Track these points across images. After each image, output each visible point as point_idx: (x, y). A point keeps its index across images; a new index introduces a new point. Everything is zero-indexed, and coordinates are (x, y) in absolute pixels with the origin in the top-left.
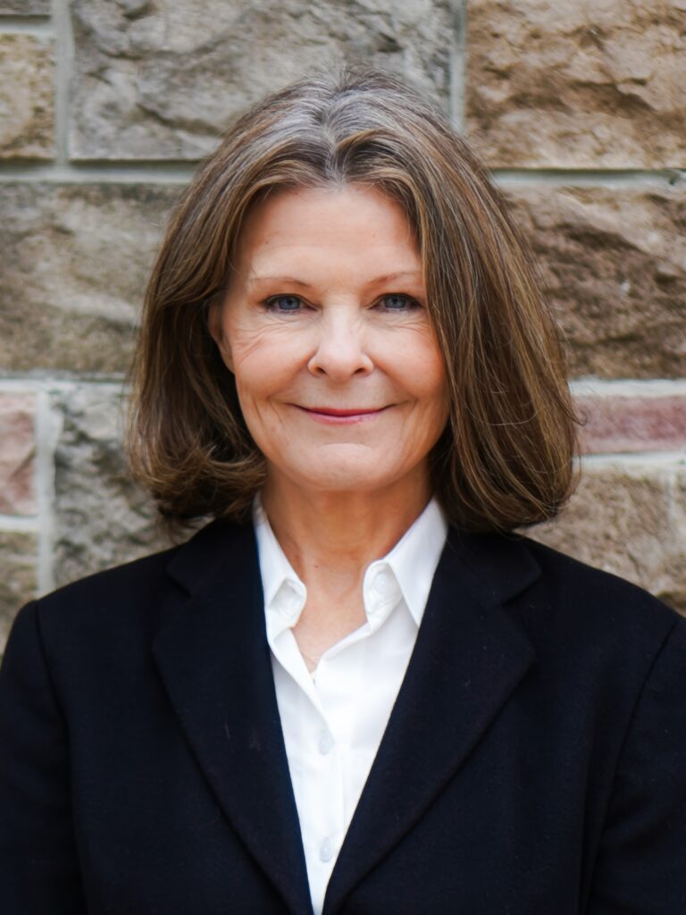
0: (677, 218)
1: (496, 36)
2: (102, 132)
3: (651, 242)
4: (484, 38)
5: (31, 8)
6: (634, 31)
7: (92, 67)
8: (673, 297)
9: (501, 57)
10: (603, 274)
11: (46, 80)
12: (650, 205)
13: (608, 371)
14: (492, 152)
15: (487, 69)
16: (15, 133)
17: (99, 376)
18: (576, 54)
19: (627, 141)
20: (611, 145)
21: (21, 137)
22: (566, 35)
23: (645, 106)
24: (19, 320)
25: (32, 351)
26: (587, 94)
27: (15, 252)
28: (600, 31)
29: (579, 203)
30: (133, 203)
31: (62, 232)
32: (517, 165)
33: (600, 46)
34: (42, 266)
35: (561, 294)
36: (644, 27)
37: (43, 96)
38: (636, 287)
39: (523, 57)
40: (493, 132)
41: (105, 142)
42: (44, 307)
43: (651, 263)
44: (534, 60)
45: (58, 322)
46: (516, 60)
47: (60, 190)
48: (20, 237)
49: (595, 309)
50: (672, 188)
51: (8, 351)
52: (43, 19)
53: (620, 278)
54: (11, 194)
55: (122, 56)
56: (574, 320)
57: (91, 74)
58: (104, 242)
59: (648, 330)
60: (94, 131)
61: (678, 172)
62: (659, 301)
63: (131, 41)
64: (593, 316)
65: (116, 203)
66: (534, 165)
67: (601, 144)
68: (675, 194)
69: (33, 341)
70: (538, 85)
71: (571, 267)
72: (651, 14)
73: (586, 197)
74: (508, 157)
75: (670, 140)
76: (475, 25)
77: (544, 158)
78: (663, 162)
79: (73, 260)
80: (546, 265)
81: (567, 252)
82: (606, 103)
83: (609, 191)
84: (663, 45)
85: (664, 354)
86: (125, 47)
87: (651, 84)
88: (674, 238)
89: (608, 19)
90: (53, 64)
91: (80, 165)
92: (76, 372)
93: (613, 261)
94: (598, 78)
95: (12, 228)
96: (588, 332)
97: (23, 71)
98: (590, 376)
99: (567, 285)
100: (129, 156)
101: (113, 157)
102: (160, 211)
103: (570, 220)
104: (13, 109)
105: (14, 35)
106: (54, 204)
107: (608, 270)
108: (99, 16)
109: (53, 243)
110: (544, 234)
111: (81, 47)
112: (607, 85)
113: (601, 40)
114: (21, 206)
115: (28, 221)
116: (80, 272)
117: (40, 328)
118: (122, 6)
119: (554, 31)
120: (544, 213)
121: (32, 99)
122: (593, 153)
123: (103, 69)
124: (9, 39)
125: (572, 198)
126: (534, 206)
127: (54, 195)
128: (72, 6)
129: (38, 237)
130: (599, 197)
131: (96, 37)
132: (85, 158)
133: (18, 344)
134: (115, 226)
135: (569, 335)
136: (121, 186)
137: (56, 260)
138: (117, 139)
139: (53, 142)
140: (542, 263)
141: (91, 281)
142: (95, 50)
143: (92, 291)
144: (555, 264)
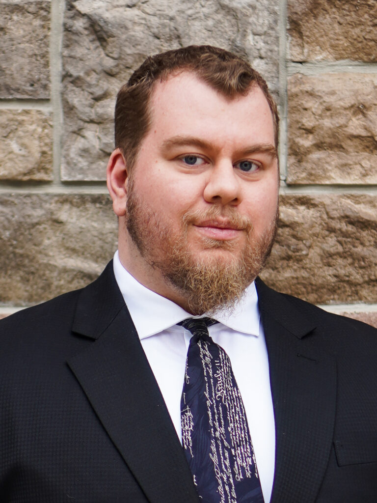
1: (306, 109)
2: (80, 165)
4: (299, 110)
5: (38, 94)
7: (75, 128)
9: (308, 122)
10: (367, 244)
11: (47, 135)
13: (369, 298)
14: (304, 175)
15: (300, 128)
16: (30, 166)
18: (351, 120)
20: (370, 171)
21: (34, 168)
22: (345, 109)
24: (33, 273)
25: (40, 291)
26: (357, 142)
27: (31, 234)
28: (364, 106)
29: (353, 204)
30: (98, 205)
31: (58, 222)
32: (317, 182)
33: (364, 115)
34: (47, 242)
35: (342, 255)
37: (46, 144)
39: (321, 121)
40: (304, 164)
41: (82, 171)
42: (47, 266)
44: (327, 123)
45: (55, 274)
46: (317, 123)
47: (56, 199)
48: (34, 225)
49: (363, 263)
51: (26, 291)
52: (47, 101)
54: (28, 201)
55: (92, 121)
56: (350, 269)
57: (74, 132)
58: (81, 228)
60: (75, 165)
63: (97, 113)
64: (361, 267)
65: (89, 205)
66: (327, 182)
67: (365, 170)
69: (41, 285)
70: (329, 137)
71: (349, 240)
73: (356, 200)
74: (313, 178)
76: (293, 104)
77: (333, 178)
79: (63, 239)
80: (335, 239)
81: (347, 231)
82: (368, 147)
83: (370, 197)
86: (93, 117)
89: (369, 100)
90: (51, 126)
91: (67, 184)
93: (372, 236)
94: (364, 133)
95: (28, 220)
96: (358, 277)
97: (35, 130)
98: (360, 302)
99: (347, 250)
100: (96, 179)
101: (86, 179)
103: (349, 213)
104: (29, 152)
105: (29, 110)
106: (53, 206)
107: (370, 241)
108: (78, 99)
109: (52, 229)
110: (333, 221)
111: (67, 117)
112: (369, 137)
113: (365, 111)
114: (34, 208)
115: (38, 217)
116: (67, 245)
117: (45, 278)
118: (91, 93)
119: (339, 107)
120: (333, 210)
121: (41, 147)
122: (360, 175)
123: (80, 129)
124: (27, 112)
125: (349, 201)
126: (328, 205)
127: (53, 201)
128: (62, 94)
129: (43, 226)
130: (364, 200)
131: (77, 111)
132: (70, 179)
133: (32, 287)
134: (88, 219)
135: (347, 279)
136: (91, 196)
137: (54, 239)
138: (88, 169)
139: (52, 171)
140: (331, 238)
141: (74, 250)
142: (75, 118)
143: (74, 256)
144: (340, 239)
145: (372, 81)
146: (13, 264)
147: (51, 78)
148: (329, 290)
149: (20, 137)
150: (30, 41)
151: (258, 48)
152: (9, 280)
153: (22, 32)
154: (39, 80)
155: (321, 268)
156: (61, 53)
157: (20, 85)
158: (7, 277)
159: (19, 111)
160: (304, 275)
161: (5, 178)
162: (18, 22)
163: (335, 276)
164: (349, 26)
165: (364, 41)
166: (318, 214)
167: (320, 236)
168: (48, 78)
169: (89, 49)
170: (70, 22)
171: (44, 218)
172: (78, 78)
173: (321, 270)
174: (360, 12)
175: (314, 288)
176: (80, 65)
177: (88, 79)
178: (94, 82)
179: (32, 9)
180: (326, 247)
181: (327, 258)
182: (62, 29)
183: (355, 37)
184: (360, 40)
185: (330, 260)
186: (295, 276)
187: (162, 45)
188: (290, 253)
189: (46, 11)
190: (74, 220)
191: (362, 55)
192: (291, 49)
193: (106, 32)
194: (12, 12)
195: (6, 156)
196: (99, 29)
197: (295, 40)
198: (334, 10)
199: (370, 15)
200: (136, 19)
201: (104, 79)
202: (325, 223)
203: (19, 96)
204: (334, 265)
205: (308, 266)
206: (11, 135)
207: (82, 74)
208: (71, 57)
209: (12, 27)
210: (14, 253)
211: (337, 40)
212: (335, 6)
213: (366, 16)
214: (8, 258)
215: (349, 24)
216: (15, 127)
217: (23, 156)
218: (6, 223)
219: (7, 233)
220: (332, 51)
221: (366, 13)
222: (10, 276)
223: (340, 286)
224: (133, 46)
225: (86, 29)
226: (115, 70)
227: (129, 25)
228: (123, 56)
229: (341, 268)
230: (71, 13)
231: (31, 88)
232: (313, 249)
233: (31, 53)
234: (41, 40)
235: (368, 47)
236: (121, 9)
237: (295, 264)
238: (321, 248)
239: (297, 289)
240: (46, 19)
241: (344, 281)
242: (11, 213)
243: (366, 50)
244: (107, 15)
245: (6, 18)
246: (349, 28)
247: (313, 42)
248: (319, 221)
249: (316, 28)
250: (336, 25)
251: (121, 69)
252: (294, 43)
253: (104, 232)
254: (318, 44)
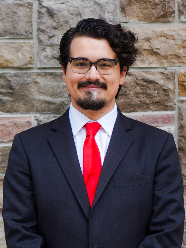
0: (167, 77)
2: (44, 62)
3: (161, 82)
5: (29, 36)
6: (156, 38)
7: (42, 48)
8: (166, 94)
10: (152, 89)
11: (32, 51)
12: (161, 74)
13: (153, 109)
16: (26, 62)
17: (45, 113)
18: (145, 43)
19: (156, 61)
20: (152, 62)
22: (142, 39)
23: (159, 54)
24: (27, 102)
25: (30, 108)
26: (147, 52)
27: (27, 87)
28: (149, 39)
30: (51, 76)
31: (36, 83)
33: (149, 42)
34: (32, 90)
35: (142, 93)
36: (159, 38)
37: (32, 54)
38: (158, 91)
41: (45, 64)
42: (33, 99)
43: (162, 86)
45: (36, 102)
47: (36, 74)
48: (28, 84)
49: (150, 96)
50: (165, 71)
51: (25, 108)
52: (32, 38)
53: (155, 90)
54: (25, 75)
55: (48, 46)
56: (146, 99)
57: (42, 50)
58: (45, 85)
59: (161, 100)
60: (43, 61)
61: (167, 67)
62: (163, 94)
64: (150, 98)
65: (48, 76)
66: (136, 67)
67: (150, 62)
68: (167, 72)
69: (30, 106)
71: (145, 88)
72: (160, 35)
73: (147, 73)
75: (165, 61)
77: (138, 65)
78: (163, 65)
79: (39, 89)
80: (139, 87)
81: (144, 84)
82: (151, 53)
83: (152, 72)
84: (163, 41)
85: (165, 105)
86: (49, 44)
87: (160, 49)
88: (166, 81)
89: (151, 36)
90: (34, 48)
91: (40, 69)
92: (40, 112)
93: (153, 86)
94: (149, 48)
95: (25, 82)
96: (148, 101)
97: (27, 49)
98: (149, 110)
99: (144, 91)
100: (50, 67)
101: (47, 67)
102: (57, 78)
103: (144, 78)
104: (26, 57)
105: (25, 42)
106: (35, 77)
107: (152, 88)
108: (44, 37)
109: (34, 85)
110: (139, 81)
111: (40, 44)
112: (151, 50)
113: (150, 40)
114: (28, 78)
115: (29, 81)
116: (40, 91)
117: (32, 103)
118: (48, 35)
119: (140, 39)
120: (139, 77)
121: (30, 55)
122: (148, 64)
123: (44, 49)
124: (25, 43)
125: (144, 73)
126: (137, 75)
127: (34, 75)
128: (38, 36)
129: (31, 84)
130: (150, 73)
131: (43, 42)
132: (41, 67)
133: (27, 106)
134: (47, 81)
135: (144, 102)
136: (49, 73)
137: (35, 89)
138: (48, 63)
139: (34, 64)
140: (138, 87)
141: (43, 93)
142: (43, 45)
143: (43, 95)
144: (141, 87)
145: (152, 29)
146: (20, 98)
147: (34, 30)
148: (138, 106)
149: (22, 52)
150: (25, 17)
151: (110, 18)
152: (19, 104)
153: (22, 14)
154: (29, 31)
155: (135, 98)
156: (37, 21)
157: (22, 33)
158: (18, 103)
159: (22, 42)
160: (128, 101)
161: (17, 67)
162: (21, 10)
163: (140, 101)
164: (143, 9)
165: (149, 15)
166: (133, 78)
167: (134, 86)
168: (32, 30)
169: (47, 19)
170: (40, 10)
171: (31, 81)
172: (43, 30)
173: (134, 99)
174: (147, 4)
175: (132, 105)
176: (44, 25)
177: (47, 30)
178: (49, 31)
179: (26, 5)
180: (136, 90)
181: (137, 94)
182: (37, 12)
183: (145, 13)
184: (147, 14)
185: (138, 95)
186: (125, 101)
187: (74, 17)
188: (123, 93)
189: (31, 6)
190: (42, 82)
191: (148, 20)
192: (122, 18)
193: (53, 13)
194: (19, 6)
195: (17, 59)
196: (50, 12)
197: (123, 14)
198: (138, 3)
199: (151, 5)
200: (64, 8)
201: (53, 30)
202: (136, 82)
203: (22, 37)
204: (139, 97)
205: (129, 97)
206: (19, 51)
207: (45, 28)
208: (40, 22)
209: (19, 12)
210: (20, 94)
211: (139, 14)
212: (138, 2)
213: (149, 5)
214: (18, 96)
215: (143, 8)
216: (20, 48)
217: (23, 59)
218: (17, 83)
219: (18, 87)
220: (137, 18)
221: (149, 4)
222: (19, 103)
223: (142, 105)
224: (63, 18)
225: (46, 12)
226: (57, 27)
227: (62, 10)
228: (60, 22)
229: (142, 98)
230: (40, 6)
231: (26, 34)
232: (131, 91)
233: (26, 21)
234: (30, 16)
235: (150, 17)
236: (59, 5)
237: (125, 97)
238: (134, 91)
239: (126, 106)
240: (31, 9)
241: (143, 103)
242: (19, 80)
243: (150, 18)
244: (54, 7)
245: (16, 9)
246: (143, 10)
247: (130, 15)
248: (133, 81)
249: (131, 10)
250: (138, 9)
251: (59, 26)
252: (123, 16)
253: (54, 86)
254: (132, 16)
